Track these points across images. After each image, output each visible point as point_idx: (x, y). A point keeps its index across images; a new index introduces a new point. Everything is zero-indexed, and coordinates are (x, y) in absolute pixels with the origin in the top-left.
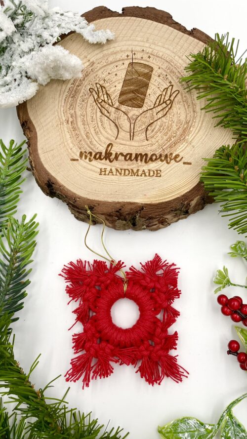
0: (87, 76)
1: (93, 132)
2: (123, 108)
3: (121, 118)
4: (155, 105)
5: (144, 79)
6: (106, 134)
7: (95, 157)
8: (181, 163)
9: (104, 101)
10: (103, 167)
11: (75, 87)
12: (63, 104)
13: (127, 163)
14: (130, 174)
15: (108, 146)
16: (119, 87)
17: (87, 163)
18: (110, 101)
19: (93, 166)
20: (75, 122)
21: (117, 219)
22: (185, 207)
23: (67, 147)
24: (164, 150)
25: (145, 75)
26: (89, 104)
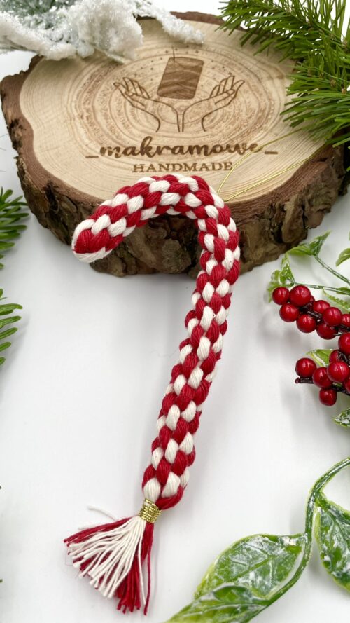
1: (120, 125)
2: (165, 100)
3: (163, 109)
4: (211, 95)
5: (193, 72)
6: (141, 128)
7: (125, 153)
8: (262, 153)
9: (137, 94)
10: (139, 163)
13: (176, 157)
14: (183, 169)
15: (145, 139)
16: (158, 80)
17: (113, 160)
18: (145, 94)
19: (123, 162)
20: (93, 116)
21: (166, 235)
22: (277, 219)
23: (81, 143)
24: (232, 140)
25: (193, 68)
26: (113, 98)
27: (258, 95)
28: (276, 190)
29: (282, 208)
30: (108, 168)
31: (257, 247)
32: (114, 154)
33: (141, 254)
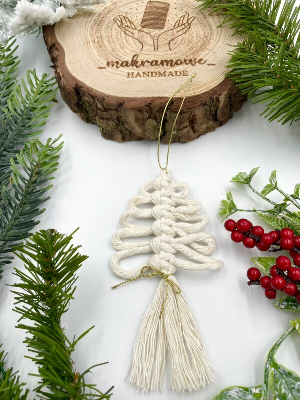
0: (110, 11)
1: (118, 47)
2: (146, 30)
3: (145, 36)
4: (175, 26)
5: (163, 11)
6: (131, 49)
7: (122, 65)
8: (206, 65)
9: (128, 27)
10: (131, 72)
11: (101, 19)
12: (89, 30)
13: (153, 68)
14: (158, 75)
15: (134, 56)
16: (141, 17)
17: (115, 70)
18: (133, 26)
19: (121, 71)
20: (101, 42)
21: (148, 116)
22: (215, 106)
23: (95, 59)
24: (188, 57)
25: (163, 9)
26: (113, 29)
27: (204, 27)
28: (214, 88)
29: (218, 100)
30: (112, 75)
31: (202, 124)
32: (115, 67)
33: (133, 128)
